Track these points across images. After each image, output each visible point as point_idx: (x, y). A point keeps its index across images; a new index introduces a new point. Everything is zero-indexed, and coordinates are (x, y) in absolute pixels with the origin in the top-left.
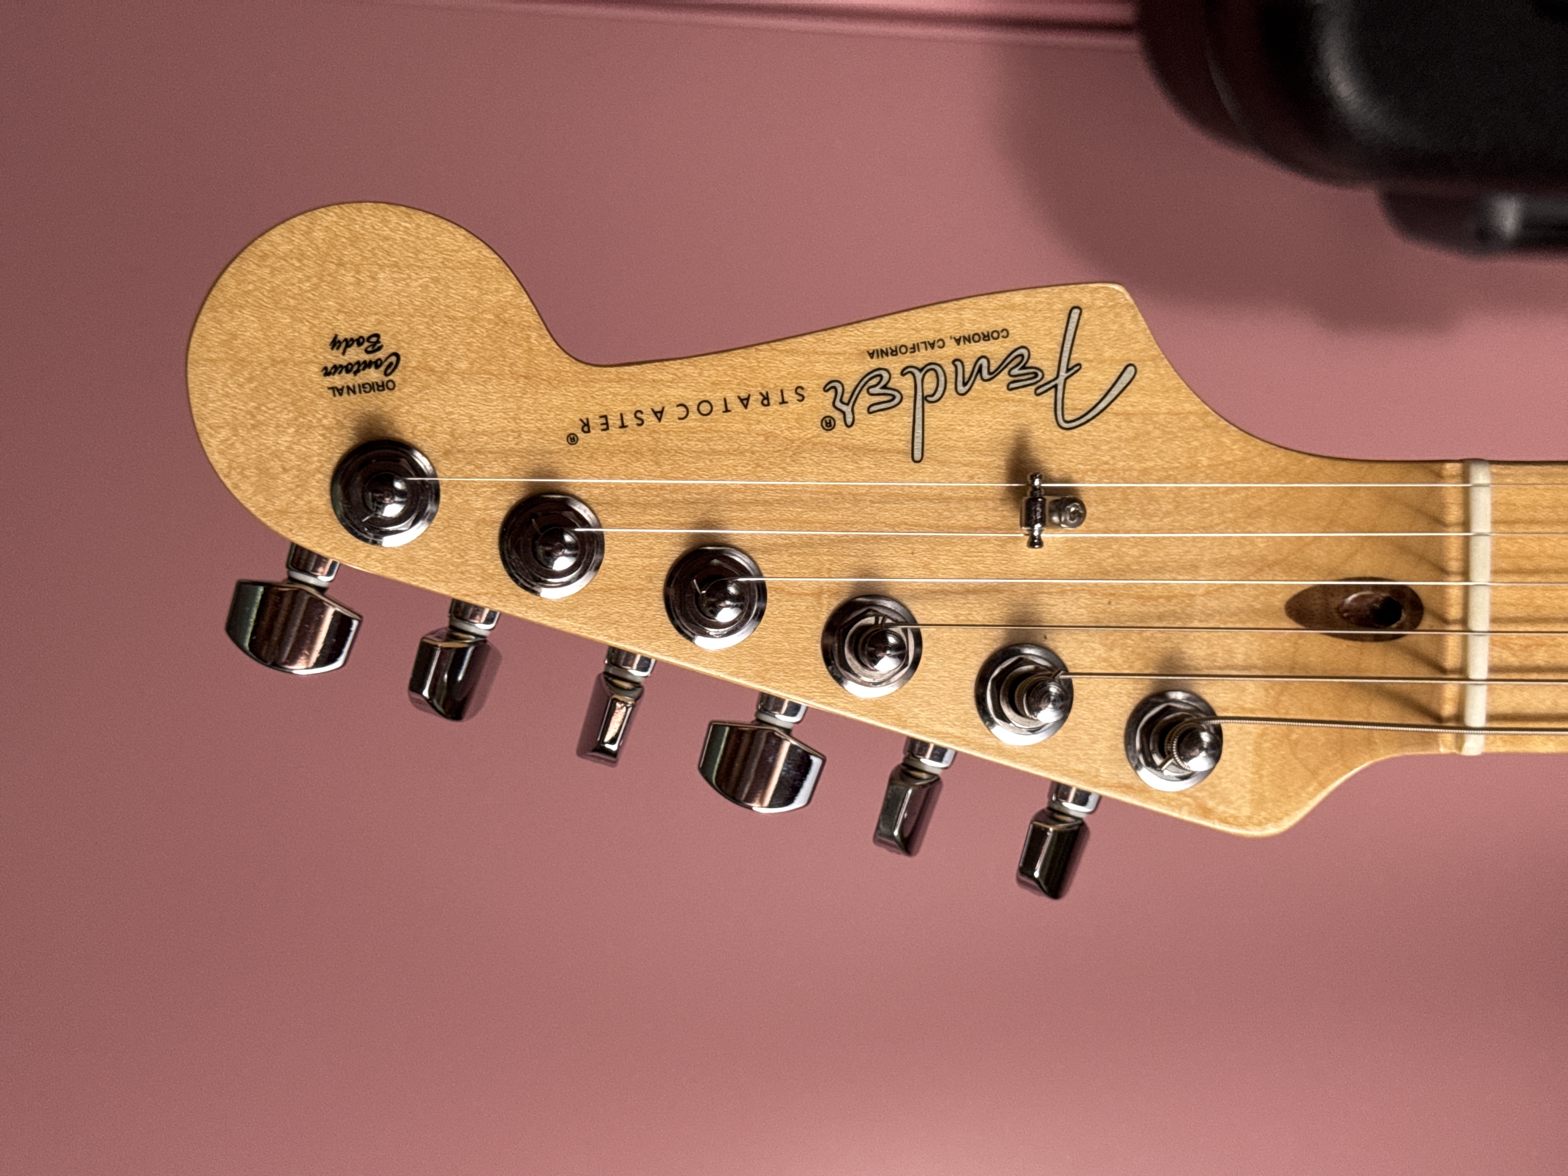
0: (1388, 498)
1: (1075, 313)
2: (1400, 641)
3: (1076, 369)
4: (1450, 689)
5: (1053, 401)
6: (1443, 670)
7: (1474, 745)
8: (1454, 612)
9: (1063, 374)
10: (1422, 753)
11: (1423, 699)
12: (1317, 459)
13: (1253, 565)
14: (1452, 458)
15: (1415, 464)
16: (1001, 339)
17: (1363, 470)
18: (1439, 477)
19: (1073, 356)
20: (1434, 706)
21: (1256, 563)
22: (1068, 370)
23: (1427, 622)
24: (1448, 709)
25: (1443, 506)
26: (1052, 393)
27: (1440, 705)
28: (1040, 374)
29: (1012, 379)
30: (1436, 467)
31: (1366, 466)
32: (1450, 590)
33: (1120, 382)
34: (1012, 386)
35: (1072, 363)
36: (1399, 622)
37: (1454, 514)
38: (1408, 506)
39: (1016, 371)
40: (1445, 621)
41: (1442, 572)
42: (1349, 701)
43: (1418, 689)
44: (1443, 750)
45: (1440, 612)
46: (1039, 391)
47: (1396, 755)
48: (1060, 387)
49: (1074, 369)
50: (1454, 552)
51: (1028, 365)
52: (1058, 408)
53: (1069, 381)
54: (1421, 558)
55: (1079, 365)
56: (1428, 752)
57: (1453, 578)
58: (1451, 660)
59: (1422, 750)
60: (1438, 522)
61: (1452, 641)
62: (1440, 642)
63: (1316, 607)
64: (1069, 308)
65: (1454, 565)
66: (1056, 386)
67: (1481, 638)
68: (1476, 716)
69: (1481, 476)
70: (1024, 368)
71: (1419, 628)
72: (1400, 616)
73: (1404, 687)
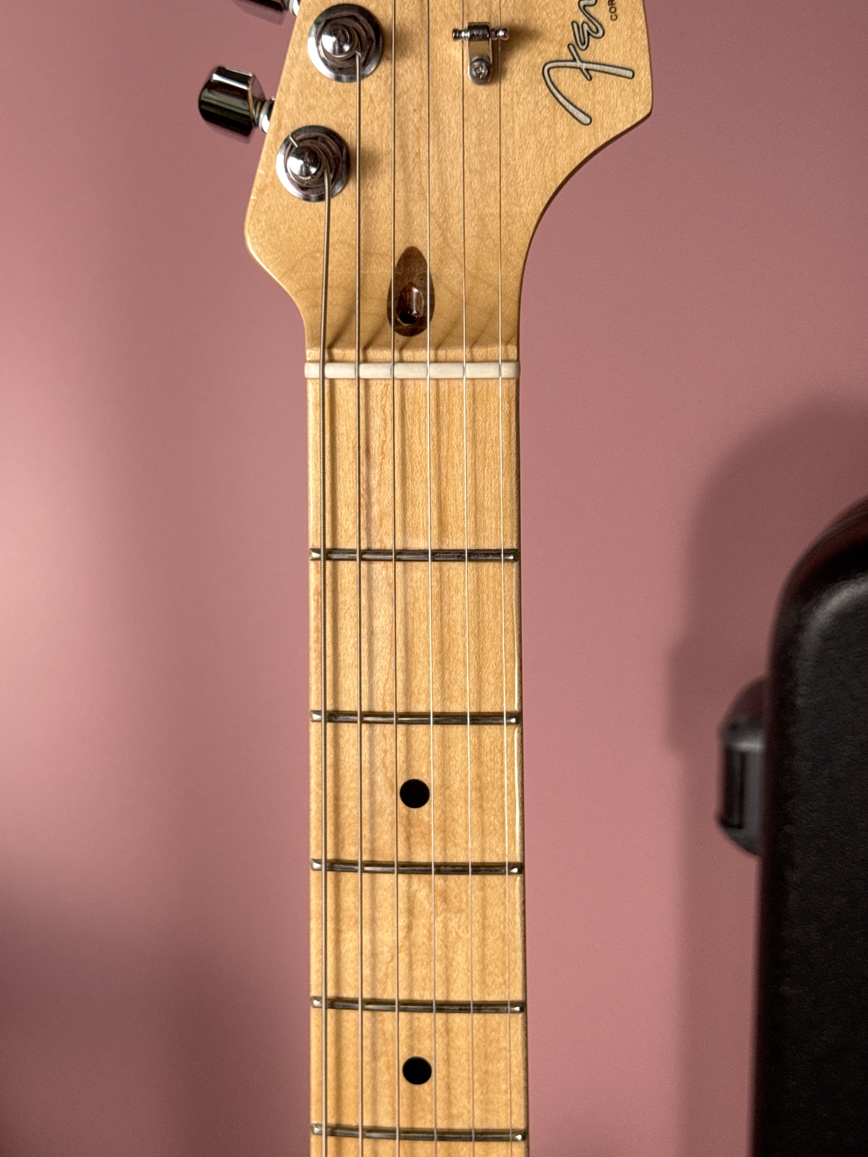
0: (492, 314)
1: (629, 74)
2: (388, 322)
3: (588, 77)
4: (352, 354)
5: (564, 58)
6: (366, 348)
7: (312, 371)
8: (407, 354)
9: (584, 66)
10: (306, 339)
11: (345, 338)
12: (522, 266)
13: (444, 222)
14: (521, 352)
15: (516, 330)
16: (610, 14)
17: (513, 298)
18: (506, 343)
19: (597, 73)
20: (339, 344)
21: (445, 224)
22: (587, 70)
23: (401, 339)
24: (337, 352)
25: (486, 345)
26: (570, 57)
27: (341, 347)
28: (584, 47)
29: (580, 25)
30: (514, 340)
31: (516, 298)
32: (424, 351)
33: (578, 112)
34: (575, 25)
35: (592, 73)
36: (402, 322)
37: (479, 352)
38: (486, 326)
39: (586, 27)
40: (401, 349)
41: (438, 346)
42: (344, 292)
43: (352, 334)
44: (308, 352)
45: (408, 346)
46: (571, 47)
47: (305, 323)
48: (573, 64)
49: (588, 74)
50: (452, 353)
51: (590, 37)
52: (558, 63)
53: (579, 70)
54: (448, 334)
55: (591, 78)
56: (307, 342)
57: (432, 352)
58: (372, 354)
59: (308, 338)
60: (474, 343)
61: (387, 354)
62: (387, 346)
63: (413, 269)
64: (633, 69)
65: (442, 353)
66: (574, 60)
67: (389, 371)
68: (332, 371)
69: (507, 370)
70: (589, 34)
71: (396, 334)
72: (406, 323)
73: (354, 326)
